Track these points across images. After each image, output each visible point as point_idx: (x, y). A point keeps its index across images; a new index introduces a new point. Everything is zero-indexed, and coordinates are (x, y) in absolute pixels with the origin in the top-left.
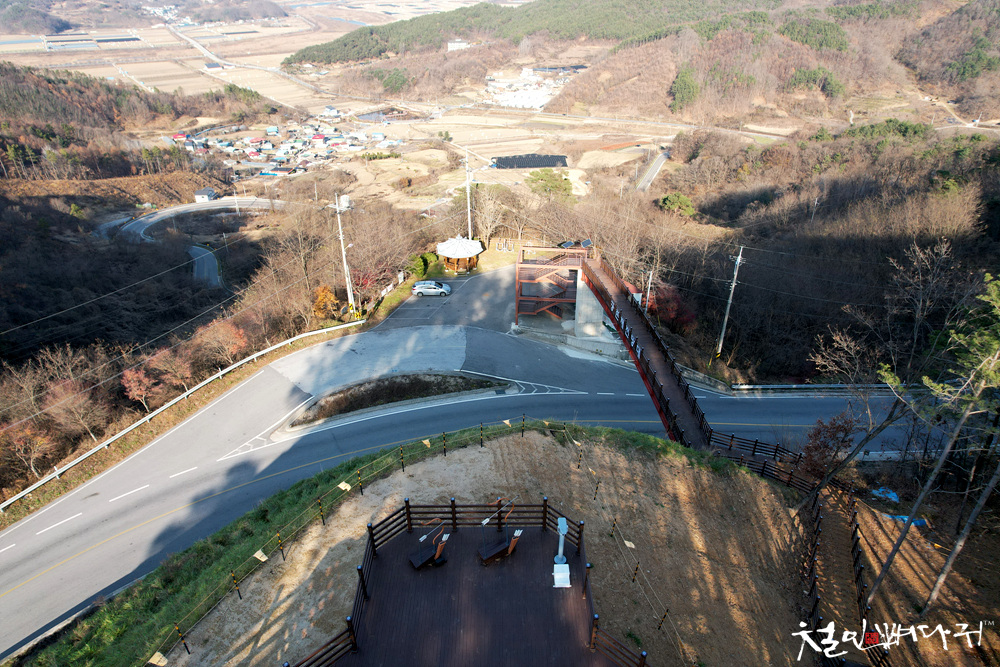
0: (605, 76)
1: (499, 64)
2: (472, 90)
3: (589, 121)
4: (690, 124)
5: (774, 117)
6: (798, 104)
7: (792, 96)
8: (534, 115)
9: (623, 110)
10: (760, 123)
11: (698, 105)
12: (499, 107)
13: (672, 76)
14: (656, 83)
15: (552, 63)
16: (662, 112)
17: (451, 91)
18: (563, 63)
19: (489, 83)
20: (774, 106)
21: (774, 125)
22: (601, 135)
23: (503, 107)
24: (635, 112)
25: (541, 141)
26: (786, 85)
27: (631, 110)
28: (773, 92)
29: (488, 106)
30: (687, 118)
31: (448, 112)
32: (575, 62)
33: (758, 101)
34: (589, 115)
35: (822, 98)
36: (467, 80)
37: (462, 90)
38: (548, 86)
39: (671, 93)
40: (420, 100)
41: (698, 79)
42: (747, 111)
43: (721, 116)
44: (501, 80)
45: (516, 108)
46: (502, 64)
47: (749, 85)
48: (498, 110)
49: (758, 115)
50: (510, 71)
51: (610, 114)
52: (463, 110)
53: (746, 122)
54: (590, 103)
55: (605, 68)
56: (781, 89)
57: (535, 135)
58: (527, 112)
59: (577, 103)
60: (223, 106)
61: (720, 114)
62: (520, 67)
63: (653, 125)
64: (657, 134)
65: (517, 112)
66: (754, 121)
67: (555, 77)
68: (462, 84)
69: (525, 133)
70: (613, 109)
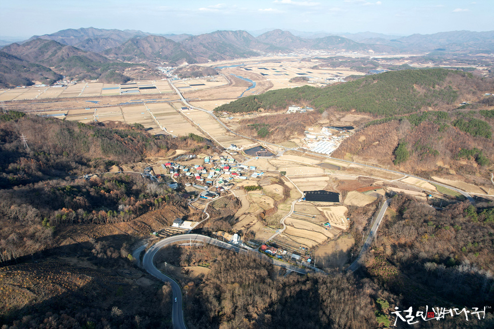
1: (311, 123)
3: (353, 165)
4: (403, 172)
5: (448, 174)
6: (462, 167)
7: (459, 162)
8: (326, 158)
9: (370, 160)
10: (440, 176)
11: (408, 162)
13: (395, 144)
14: (387, 148)
15: (337, 124)
16: (389, 164)
17: (288, 138)
18: (342, 125)
19: (307, 134)
20: (448, 167)
21: (448, 178)
22: (358, 177)
23: (312, 152)
25: (327, 178)
26: (456, 156)
27: (373, 161)
28: (448, 158)
29: (304, 150)
30: (402, 169)
31: (286, 152)
32: (348, 124)
33: (440, 163)
34: (353, 161)
35: (475, 165)
36: (296, 133)
37: (293, 138)
38: (334, 140)
39: (394, 153)
40: (274, 143)
41: (408, 149)
42: (433, 168)
44: (312, 133)
47: (435, 154)
48: (310, 154)
49: (439, 171)
50: (316, 128)
51: (364, 162)
52: (293, 152)
53: (433, 175)
54: (354, 154)
55: (363, 134)
56: (453, 158)
57: (326, 173)
58: (321, 157)
59: (347, 154)
60: (187, 143)
61: (419, 168)
62: (322, 126)
63: (384, 171)
64: (386, 178)
65: (318, 155)
66: (437, 175)
67: (337, 134)
68: (293, 135)
70: (365, 159)
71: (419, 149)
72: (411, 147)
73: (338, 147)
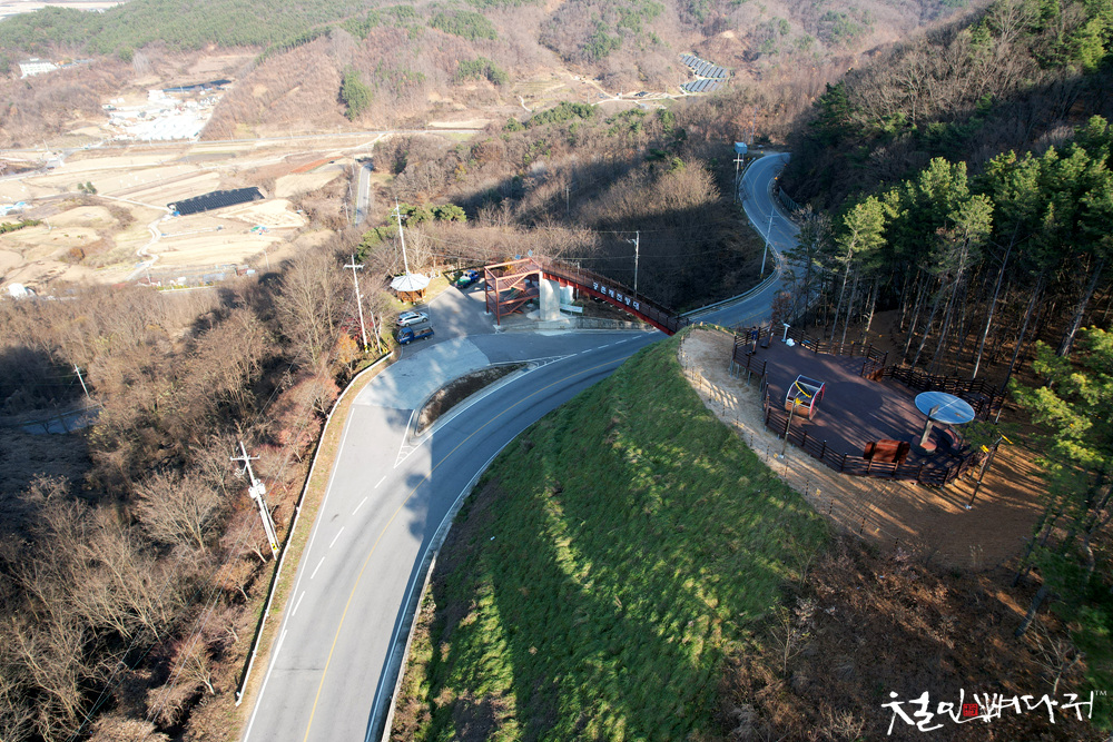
0: (260, 90)
1: (114, 87)
2: (90, 125)
3: (260, 143)
4: (373, 130)
5: (454, 111)
6: (471, 96)
7: (464, 87)
8: (190, 146)
9: (296, 126)
10: (443, 119)
11: (375, 108)
12: (139, 141)
13: (337, 82)
14: (322, 92)
15: (184, 80)
16: (339, 122)
17: (59, 129)
18: (198, 79)
19: (111, 113)
20: (451, 100)
21: (457, 119)
22: (283, 157)
23: (147, 142)
24: (309, 126)
25: (216, 175)
26: (455, 79)
27: (303, 125)
28: (444, 86)
29: (124, 143)
30: (368, 125)
31: (70, 157)
32: (213, 77)
33: (434, 97)
34: (259, 137)
35: (491, 87)
36: (78, 113)
37: (75, 127)
38: (192, 109)
39: (342, 100)
41: (365, 81)
42: (426, 108)
43: (402, 117)
44: (125, 108)
45: (164, 141)
46: (117, 87)
47: (419, 81)
48: (141, 146)
49: (438, 111)
50: (132, 96)
51: (282, 132)
52: (91, 153)
53: (429, 120)
54: (254, 123)
55: (257, 81)
56: (452, 82)
57: (205, 169)
58: (180, 145)
59: (238, 126)
61: (401, 116)
62: (144, 90)
63: (335, 137)
64: (343, 146)
65: (168, 145)
66: (437, 118)
67: (196, 97)
68: (71, 118)
69: (191, 169)
70: (284, 126)
71: (387, 79)
72: (368, 78)
73: (209, 116)
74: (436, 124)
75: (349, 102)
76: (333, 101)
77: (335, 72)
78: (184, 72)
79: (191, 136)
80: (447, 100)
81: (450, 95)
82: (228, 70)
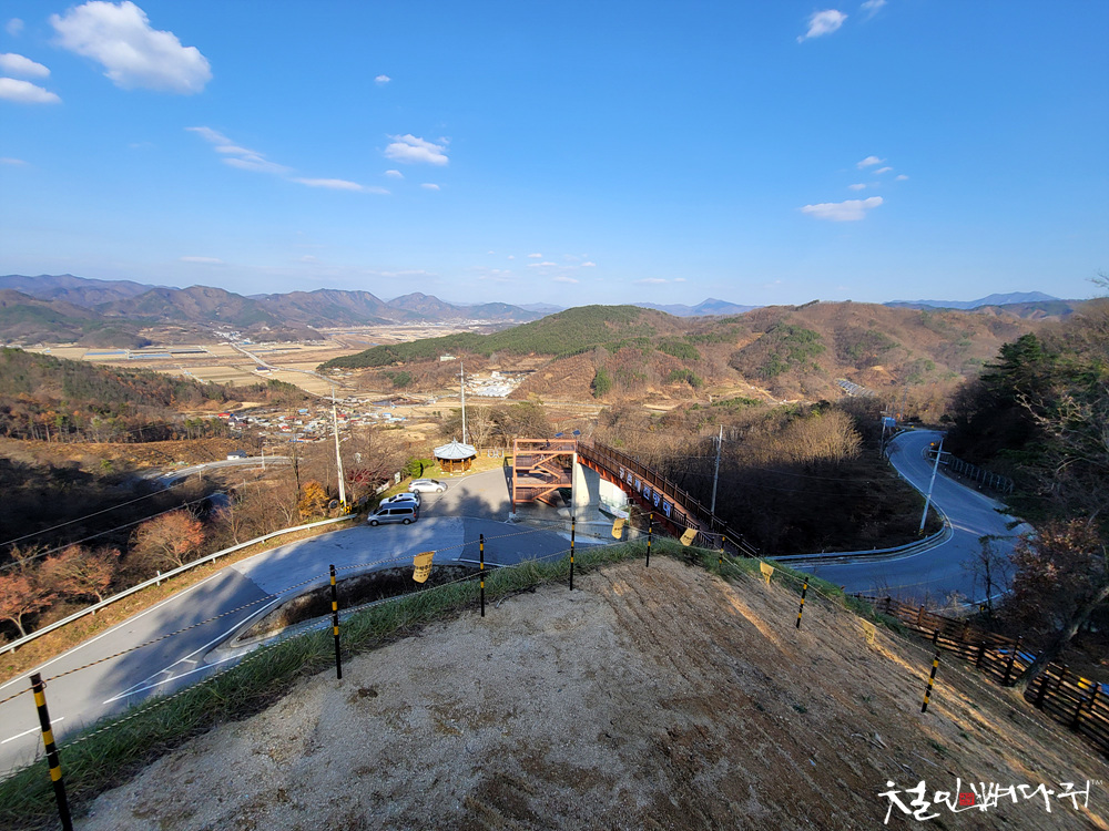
0: (549, 376)
1: (475, 369)
2: (457, 386)
4: (608, 405)
5: (662, 399)
6: (676, 391)
7: (672, 386)
8: (501, 401)
9: (562, 397)
10: (653, 403)
11: (611, 393)
12: (476, 395)
13: (593, 376)
14: (582, 380)
15: (512, 369)
16: (588, 398)
17: (442, 387)
18: (520, 369)
19: (470, 381)
20: (661, 393)
21: (663, 404)
22: (549, 413)
23: (480, 396)
24: (570, 398)
26: (667, 380)
27: (567, 397)
28: (659, 384)
29: (468, 395)
30: (605, 402)
31: (440, 400)
32: (528, 368)
33: (650, 390)
34: (540, 400)
35: (690, 388)
36: (454, 380)
37: (450, 386)
38: (510, 383)
39: (593, 386)
40: (420, 392)
41: (610, 377)
42: (644, 396)
44: (478, 379)
45: (489, 396)
46: (478, 369)
47: (643, 380)
48: (476, 398)
49: (651, 398)
50: (483, 374)
51: (554, 400)
52: (450, 398)
53: (645, 403)
55: (548, 371)
56: (664, 382)
58: (495, 399)
60: (265, 395)
62: (491, 371)
63: (583, 406)
64: (587, 411)
66: (650, 402)
67: (514, 377)
68: (450, 382)
70: (556, 397)
71: (623, 376)
72: (612, 374)
73: (517, 387)
74: (648, 406)
75: (597, 388)
76: (588, 386)
77: (593, 370)
78: (514, 365)
79: (503, 395)
80: (659, 392)
81: (661, 390)
82: (536, 366)
